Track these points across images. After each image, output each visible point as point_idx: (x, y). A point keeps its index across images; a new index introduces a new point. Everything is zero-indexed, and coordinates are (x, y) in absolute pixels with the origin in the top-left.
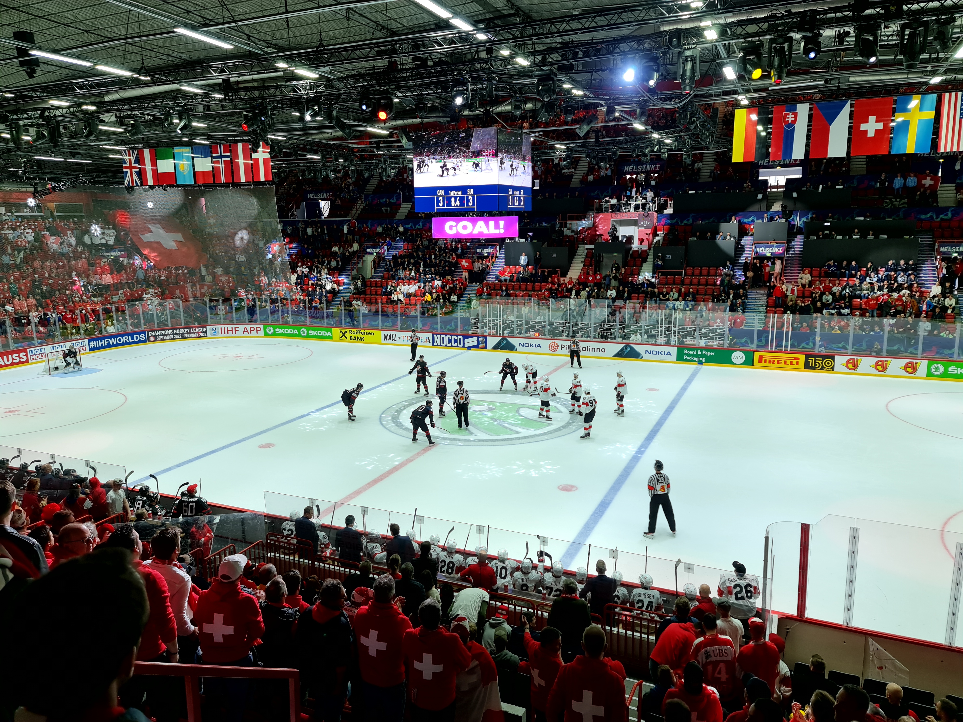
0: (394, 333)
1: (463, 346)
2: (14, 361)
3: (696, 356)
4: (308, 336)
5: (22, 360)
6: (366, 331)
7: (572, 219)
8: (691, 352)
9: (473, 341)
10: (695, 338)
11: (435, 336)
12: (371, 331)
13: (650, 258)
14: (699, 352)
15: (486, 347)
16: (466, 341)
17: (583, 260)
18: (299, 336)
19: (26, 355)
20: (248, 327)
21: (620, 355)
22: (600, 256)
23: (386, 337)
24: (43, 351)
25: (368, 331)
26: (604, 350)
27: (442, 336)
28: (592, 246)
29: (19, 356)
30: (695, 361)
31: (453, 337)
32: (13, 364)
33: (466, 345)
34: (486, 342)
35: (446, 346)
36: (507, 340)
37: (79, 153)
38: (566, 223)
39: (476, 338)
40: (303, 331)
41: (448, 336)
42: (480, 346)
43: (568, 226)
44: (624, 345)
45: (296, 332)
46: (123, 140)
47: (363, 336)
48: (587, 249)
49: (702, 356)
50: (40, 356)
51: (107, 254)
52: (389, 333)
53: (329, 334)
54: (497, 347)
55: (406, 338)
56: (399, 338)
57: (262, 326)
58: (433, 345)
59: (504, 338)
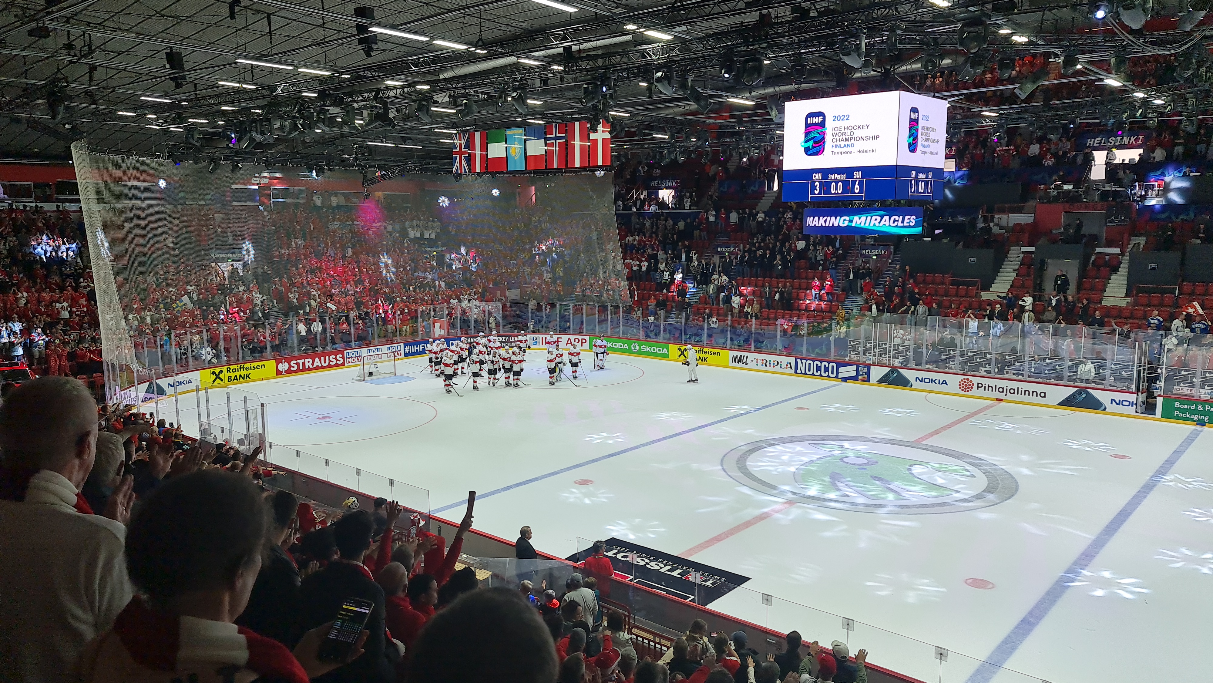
0: (746, 354)
1: (837, 377)
2: (331, 363)
3: (1196, 412)
4: (640, 353)
5: (338, 362)
6: (711, 350)
7: (1002, 211)
8: (1186, 407)
9: (850, 371)
10: (1193, 386)
11: (799, 361)
12: (716, 351)
13: (1124, 268)
14: (1200, 407)
15: (868, 380)
16: (841, 369)
17: (1017, 267)
18: (629, 352)
19: (343, 358)
20: (572, 338)
21: (1068, 403)
22: (1043, 263)
23: (734, 359)
24: (359, 354)
25: (713, 350)
26: (1044, 395)
27: (808, 362)
28: (1032, 249)
29: (336, 358)
30: (1193, 420)
31: (824, 363)
32: (329, 366)
33: (840, 376)
34: (868, 373)
35: (813, 374)
36: (899, 372)
37: (410, 138)
38: (993, 217)
39: (855, 366)
40: (635, 347)
41: (816, 363)
42: (860, 377)
43: (996, 220)
44: (1076, 389)
45: (626, 346)
46: (455, 123)
47: (706, 356)
48: (1023, 252)
49: (1204, 413)
50: (356, 359)
51: (430, 249)
52: (739, 354)
53: (665, 351)
54: (884, 380)
55: (760, 362)
56: (752, 361)
57: (587, 338)
58: (796, 372)
59: (894, 369)
